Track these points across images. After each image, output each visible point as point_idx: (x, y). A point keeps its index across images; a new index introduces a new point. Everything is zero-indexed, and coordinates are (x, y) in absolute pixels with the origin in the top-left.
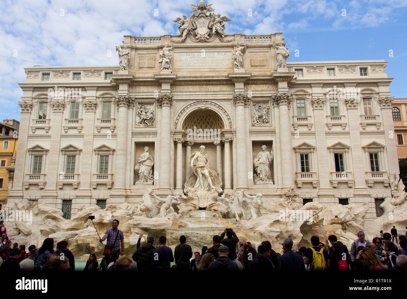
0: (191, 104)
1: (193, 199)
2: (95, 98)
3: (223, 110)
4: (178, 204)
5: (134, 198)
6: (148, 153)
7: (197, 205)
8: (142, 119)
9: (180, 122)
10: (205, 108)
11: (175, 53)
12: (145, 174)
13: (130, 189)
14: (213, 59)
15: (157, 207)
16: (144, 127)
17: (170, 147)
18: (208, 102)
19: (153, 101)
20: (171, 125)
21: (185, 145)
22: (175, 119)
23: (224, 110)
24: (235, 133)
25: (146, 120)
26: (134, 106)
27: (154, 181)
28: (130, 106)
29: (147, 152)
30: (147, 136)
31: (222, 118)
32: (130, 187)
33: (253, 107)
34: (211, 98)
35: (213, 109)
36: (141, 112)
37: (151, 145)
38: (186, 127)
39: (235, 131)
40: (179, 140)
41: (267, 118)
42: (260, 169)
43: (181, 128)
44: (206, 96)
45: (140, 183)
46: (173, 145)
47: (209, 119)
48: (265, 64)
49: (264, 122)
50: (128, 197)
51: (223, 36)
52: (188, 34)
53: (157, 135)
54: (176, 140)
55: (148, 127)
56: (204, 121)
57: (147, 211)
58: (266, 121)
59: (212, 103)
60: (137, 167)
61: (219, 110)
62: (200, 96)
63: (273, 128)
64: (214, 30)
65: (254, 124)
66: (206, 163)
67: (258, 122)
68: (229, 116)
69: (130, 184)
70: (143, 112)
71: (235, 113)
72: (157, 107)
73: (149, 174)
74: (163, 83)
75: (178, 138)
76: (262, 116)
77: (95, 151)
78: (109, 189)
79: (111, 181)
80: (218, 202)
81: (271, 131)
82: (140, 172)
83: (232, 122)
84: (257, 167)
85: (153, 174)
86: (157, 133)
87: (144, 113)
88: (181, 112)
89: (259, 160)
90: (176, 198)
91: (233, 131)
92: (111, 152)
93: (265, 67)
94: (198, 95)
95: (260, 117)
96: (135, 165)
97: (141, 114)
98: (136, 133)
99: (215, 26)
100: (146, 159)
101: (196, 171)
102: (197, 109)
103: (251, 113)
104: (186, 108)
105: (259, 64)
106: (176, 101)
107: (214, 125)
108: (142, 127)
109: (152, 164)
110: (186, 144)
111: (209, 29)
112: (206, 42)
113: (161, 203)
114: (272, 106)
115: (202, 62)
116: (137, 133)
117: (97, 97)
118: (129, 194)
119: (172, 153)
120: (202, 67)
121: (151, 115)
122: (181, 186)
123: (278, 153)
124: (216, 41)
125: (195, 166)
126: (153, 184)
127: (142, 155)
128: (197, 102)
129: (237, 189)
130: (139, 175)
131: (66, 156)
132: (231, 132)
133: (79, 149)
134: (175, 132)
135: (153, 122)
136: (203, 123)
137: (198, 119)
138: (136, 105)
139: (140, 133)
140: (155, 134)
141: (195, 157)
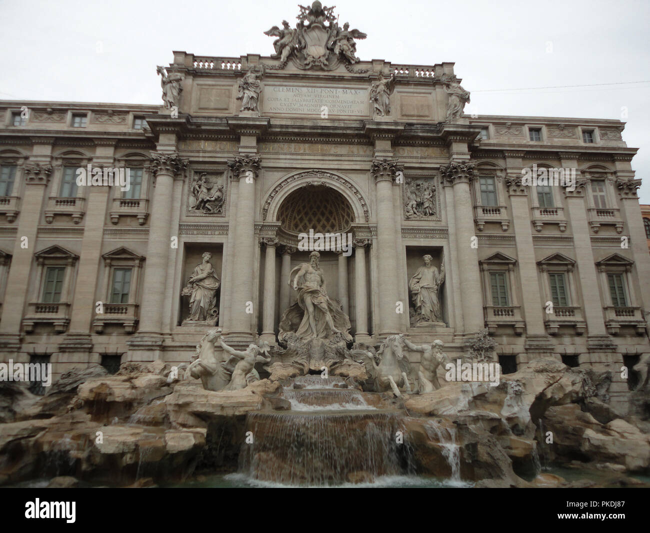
0: (293, 176)
1: (297, 353)
2: (112, 161)
3: (353, 189)
4: (267, 364)
5: (178, 352)
6: (209, 265)
7: (305, 364)
8: (200, 199)
9: (273, 208)
10: (320, 183)
11: (265, 85)
12: (202, 305)
13: (171, 335)
14: (334, 99)
15: (225, 369)
16: (204, 215)
17: (254, 253)
18: (326, 174)
19: (223, 168)
20: (255, 213)
21: (280, 252)
22: (263, 203)
23: (355, 188)
24: (377, 231)
25: (208, 203)
26: (186, 177)
27: (218, 319)
28: (178, 175)
29: (208, 262)
30: (209, 232)
31: (352, 204)
32: (171, 329)
33: (407, 185)
34: (332, 167)
35: (335, 186)
36: (200, 187)
37: (216, 249)
38: (284, 219)
39: (376, 227)
40: (271, 240)
41: (431, 206)
42: (422, 299)
43: (275, 218)
44: (322, 162)
45: (191, 322)
46: (257, 250)
47: (326, 207)
48: (427, 113)
49: (425, 214)
50: (166, 349)
51: (353, 62)
52: (291, 56)
53: (228, 230)
54: (265, 241)
55: (212, 215)
56: (316, 210)
57: (204, 376)
58: (431, 212)
59: (334, 176)
60: (186, 291)
61: (346, 188)
62: (312, 162)
63: (443, 223)
64: (337, 51)
65: (410, 217)
66: (321, 286)
67: (415, 213)
68: (364, 201)
69: (171, 323)
70: (202, 187)
71: (376, 195)
72: (229, 180)
73: (211, 305)
74: (244, 135)
75: (268, 236)
76: (423, 204)
77: (105, 259)
78: (129, 334)
79: (133, 317)
80: (345, 360)
81: (440, 230)
82: (192, 300)
83: (370, 212)
84: (416, 294)
85: (217, 305)
86: (228, 226)
87: (205, 190)
88: (275, 189)
89: (418, 282)
90: (262, 352)
91: (372, 227)
92: (137, 262)
93: (426, 118)
94: (308, 160)
95: (420, 204)
96: (183, 286)
97: (198, 192)
98: (187, 225)
99: (339, 44)
100: (204, 275)
101: (303, 301)
102: (304, 185)
103: (403, 196)
104: (284, 183)
105: (416, 113)
106: (267, 169)
107: (335, 219)
108: (200, 215)
109: (217, 285)
110: (282, 251)
111: (328, 49)
112: (322, 70)
113: (234, 361)
114: (441, 186)
115: (316, 103)
116: (190, 226)
117: (115, 160)
118: (169, 342)
119: (257, 265)
120: (314, 113)
121: (218, 194)
122: (273, 329)
123: (454, 268)
124: (341, 70)
125: (300, 289)
126: (217, 324)
127: (197, 269)
128: (304, 173)
129: (380, 335)
130: (190, 306)
131: (45, 268)
132: (369, 228)
133: (73, 256)
134: (263, 226)
135: (221, 206)
136: (313, 214)
137: (304, 207)
138: (190, 175)
139: (195, 226)
140: (224, 229)
141: (301, 273)
